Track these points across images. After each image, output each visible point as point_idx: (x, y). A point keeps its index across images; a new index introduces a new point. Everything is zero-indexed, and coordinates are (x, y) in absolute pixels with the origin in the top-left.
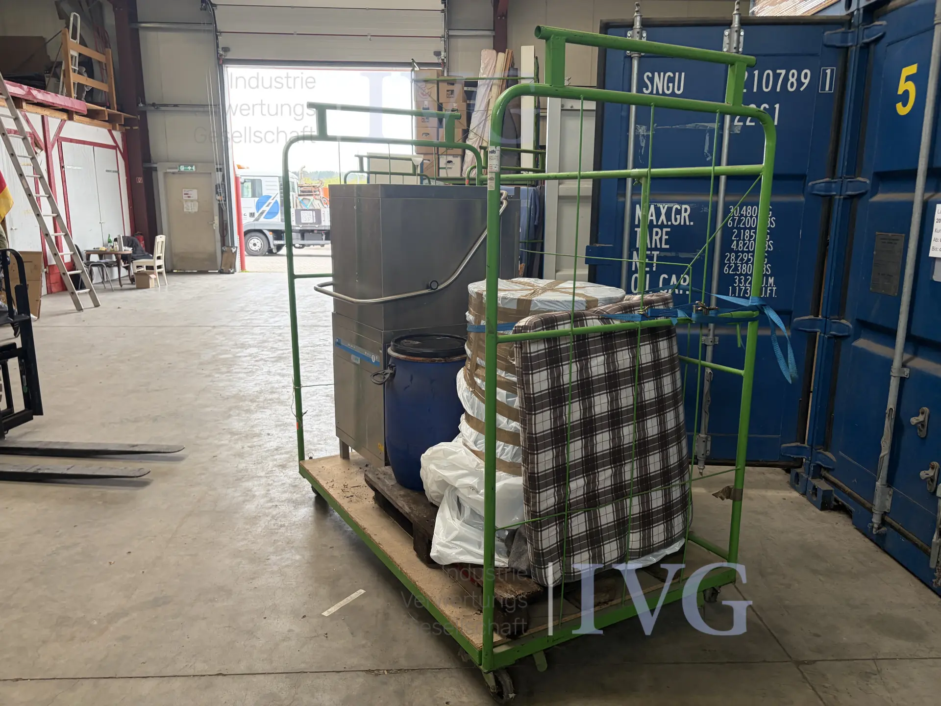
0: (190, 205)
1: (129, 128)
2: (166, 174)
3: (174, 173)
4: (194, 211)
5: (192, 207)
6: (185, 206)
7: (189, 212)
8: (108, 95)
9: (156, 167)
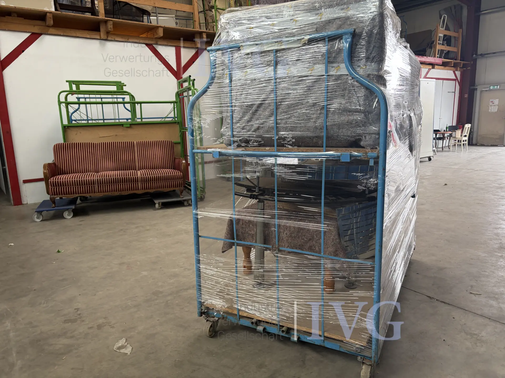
0: (493, 107)
1: (465, 69)
2: (481, 91)
3: (486, 91)
6: (490, 108)
7: (492, 112)
8: (456, 53)
9: (477, 88)
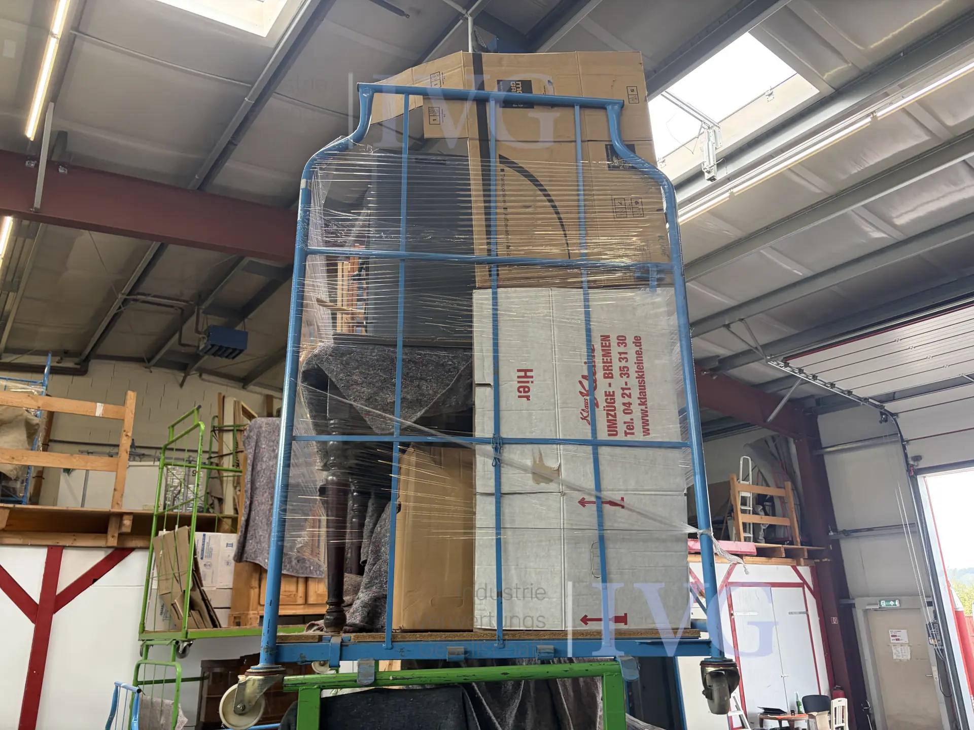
0: (899, 649)
1: (818, 561)
2: (866, 612)
3: (876, 610)
4: (905, 658)
5: (902, 653)
6: (894, 651)
7: (900, 660)
8: (788, 529)
9: (854, 604)
